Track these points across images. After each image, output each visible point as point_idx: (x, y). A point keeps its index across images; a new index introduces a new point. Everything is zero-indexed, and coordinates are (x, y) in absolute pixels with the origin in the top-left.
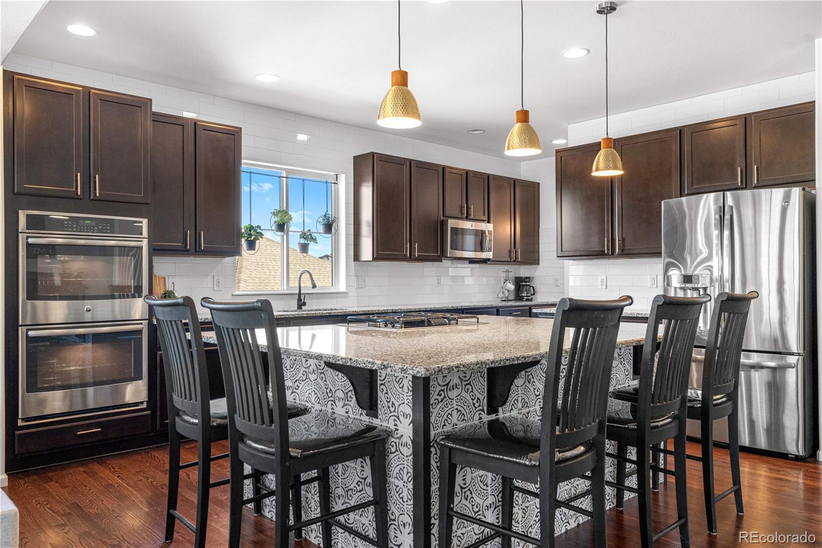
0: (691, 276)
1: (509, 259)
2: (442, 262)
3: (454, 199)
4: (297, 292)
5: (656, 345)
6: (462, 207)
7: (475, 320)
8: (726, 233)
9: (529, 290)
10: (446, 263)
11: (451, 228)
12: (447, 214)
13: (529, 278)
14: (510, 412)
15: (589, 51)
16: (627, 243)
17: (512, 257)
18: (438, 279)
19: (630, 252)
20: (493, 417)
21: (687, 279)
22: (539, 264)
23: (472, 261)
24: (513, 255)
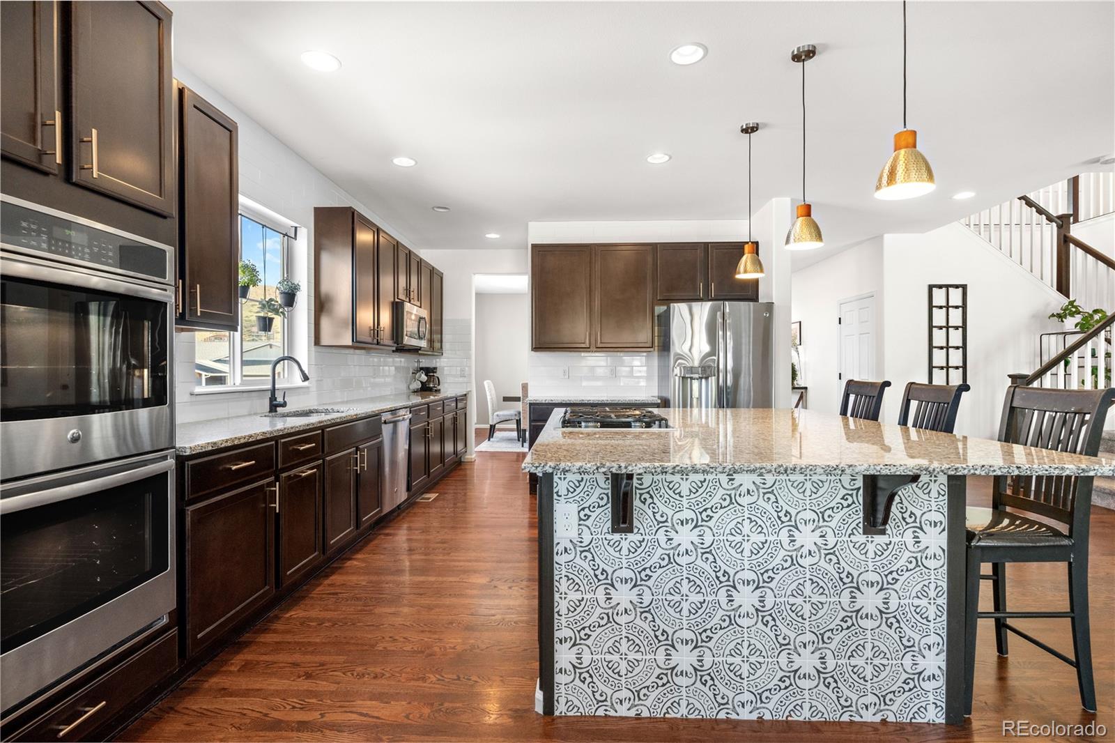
4: (269, 386)
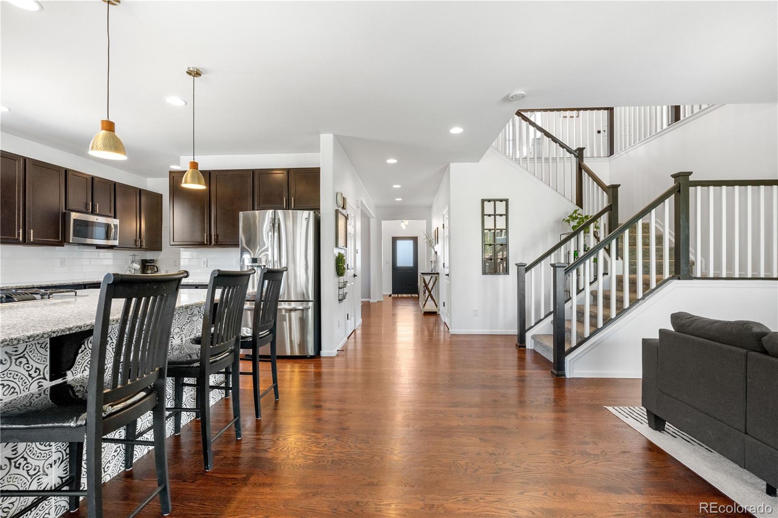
0: (256, 259)
1: (135, 246)
2: (63, 246)
3: (77, 196)
5: (213, 306)
6: (87, 204)
7: (74, 293)
8: (276, 234)
9: (154, 269)
10: (66, 247)
11: (74, 219)
12: (70, 207)
13: (153, 260)
14: (83, 373)
15: (186, 103)
16: (220, 238)
17: (138, 244)
18: (61, 261)
19: (222, 243)
20: (59, 381)
21: (254, 260)
22: (161, 251)
23: (99, 247)
24: (138, 243)
